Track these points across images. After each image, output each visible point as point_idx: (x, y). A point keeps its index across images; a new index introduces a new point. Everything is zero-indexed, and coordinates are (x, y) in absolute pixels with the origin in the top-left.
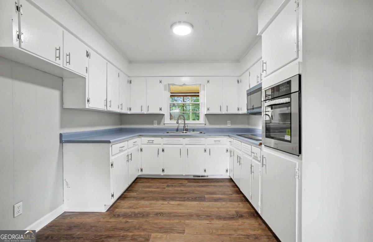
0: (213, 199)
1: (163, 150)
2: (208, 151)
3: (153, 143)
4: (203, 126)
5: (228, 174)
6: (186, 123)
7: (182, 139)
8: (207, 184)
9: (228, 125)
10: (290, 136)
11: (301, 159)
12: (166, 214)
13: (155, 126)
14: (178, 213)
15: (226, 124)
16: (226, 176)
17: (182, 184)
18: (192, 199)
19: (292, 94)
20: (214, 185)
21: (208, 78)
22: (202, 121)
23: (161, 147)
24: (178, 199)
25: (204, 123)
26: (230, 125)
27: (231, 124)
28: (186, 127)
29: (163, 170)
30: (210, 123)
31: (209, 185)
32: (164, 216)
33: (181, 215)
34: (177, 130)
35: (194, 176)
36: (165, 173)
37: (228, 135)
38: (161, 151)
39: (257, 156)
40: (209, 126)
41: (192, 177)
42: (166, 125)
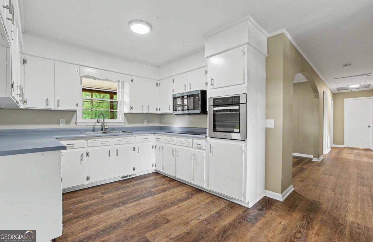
0: (160, 191)
1: (88, 155)
2: (137, 149)
3: (74, 147)
4: (122, 125)
5: (154, 168)
6: (105, 122)
7: (111, 139)
8: (141, 181)
9: (145, 124)
10: (239, 130)
11: (247, 142)
12: (136, 216)
13: (62, 126)
14: (146, 211)
15: (143, 123)
16: (152, 170)
17: (116, 187)
18: (143, 196)
19: (240, 105)
20: (148, 180)
21: (132, 77)
22: (121, 120)
23: (84, 151)
24: (131, 201)
25: (123, 122)
26: (146, 124)
27: (148, 123)
28: (106, 126)
29: (88, 179)
30: (129, 122)
31: (143, 182)
32: (136, 219)
33: (150, 211)
34: (94, 130)
35: (122, 177)
36: (91, 181)
37: (154, 132)
38: (85, 155)
39: (202, 146)
40: (127, 125)
41: (121, 179)
42: (78, 124)
